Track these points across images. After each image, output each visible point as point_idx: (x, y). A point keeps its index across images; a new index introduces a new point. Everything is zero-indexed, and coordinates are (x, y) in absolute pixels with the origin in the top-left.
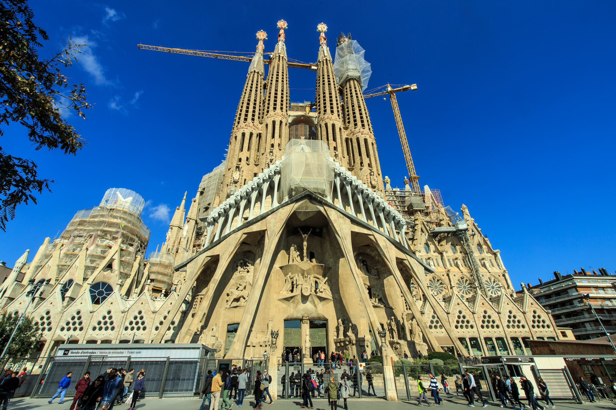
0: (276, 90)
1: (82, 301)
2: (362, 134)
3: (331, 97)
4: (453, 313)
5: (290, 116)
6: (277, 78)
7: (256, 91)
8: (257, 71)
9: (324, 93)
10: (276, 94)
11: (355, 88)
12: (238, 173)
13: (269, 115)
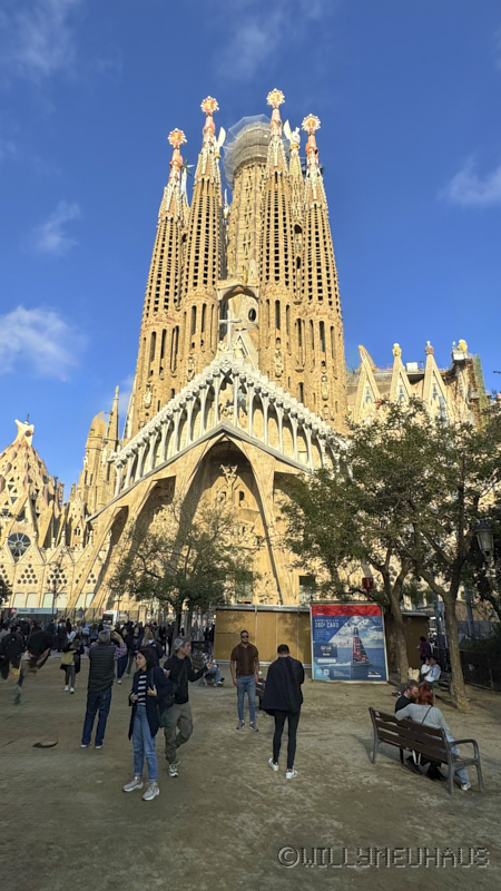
0: (197, 252)
2: (317, 314)
5: (218, 290)
6: (199, 227)
7: (170, 255)
8: (170, 217)
9: (268, 245)
12: (150, 393)
13: (187, 297)
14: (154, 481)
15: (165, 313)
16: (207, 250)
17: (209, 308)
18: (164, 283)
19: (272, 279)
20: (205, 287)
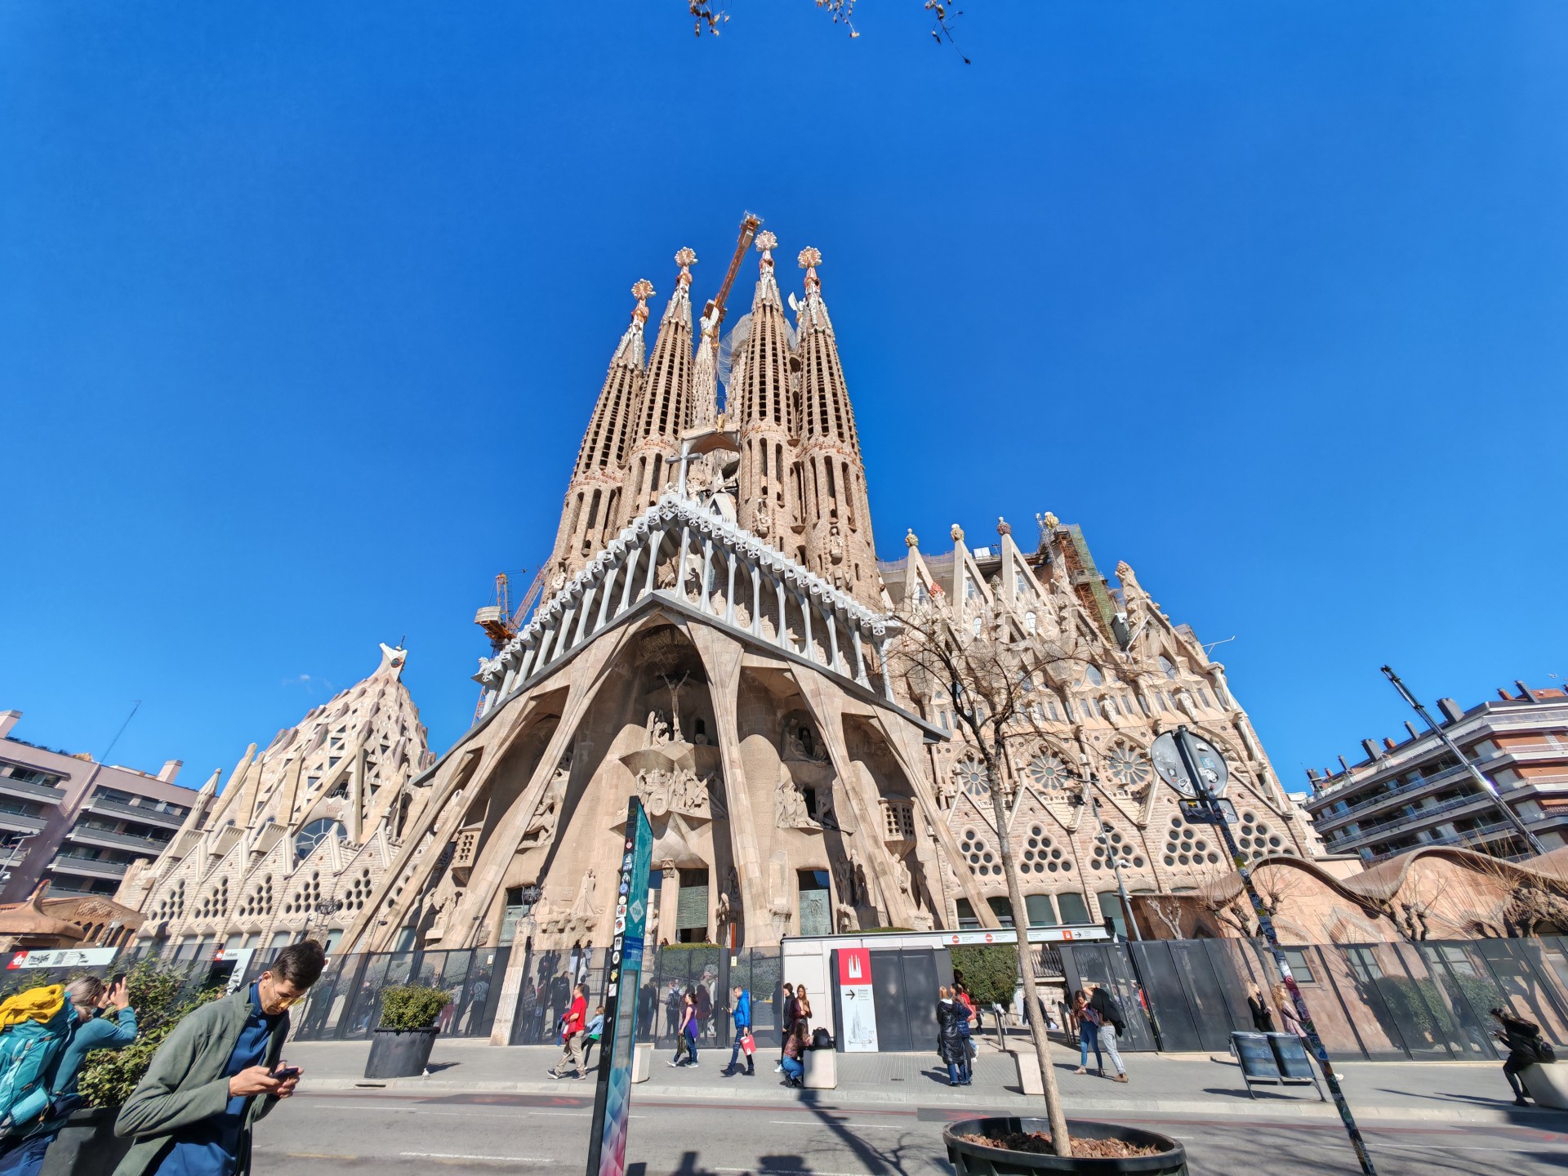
0: (654, 394)
1: (276, 858)
2: (821, 449)
3: (763, 383)
4: (1015, 833)
5: (683, 440)
7: (617, 404)
8: (621, 364)
9: (751, 378)
10: (652, 401)
11: (818, 352)
12: (564, 575)
13: (634, 448)
14: (532, 698)
15: (602, 469)
16: (667, 392)
18: (603, 435)
20: (662, 435)
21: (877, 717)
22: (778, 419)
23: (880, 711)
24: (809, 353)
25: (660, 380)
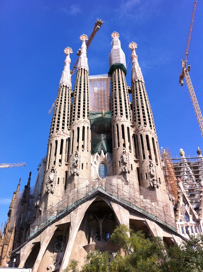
6: (80, 90)
8: (65, 85)
13: (74, 123)
14: (56, 226)
15: (63, 131)
16: (84, 100)
17: (86, 128)
18: (62, 116)
19: (119, 114)
20: (84, 118)
21: (173, 238)
22: (127, 116)
23: (174, 236)
24: (136, 90)
25: (81, 95)
